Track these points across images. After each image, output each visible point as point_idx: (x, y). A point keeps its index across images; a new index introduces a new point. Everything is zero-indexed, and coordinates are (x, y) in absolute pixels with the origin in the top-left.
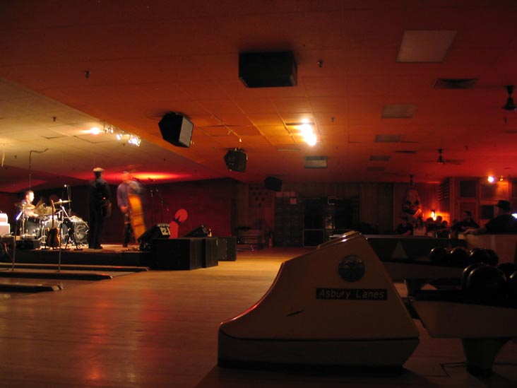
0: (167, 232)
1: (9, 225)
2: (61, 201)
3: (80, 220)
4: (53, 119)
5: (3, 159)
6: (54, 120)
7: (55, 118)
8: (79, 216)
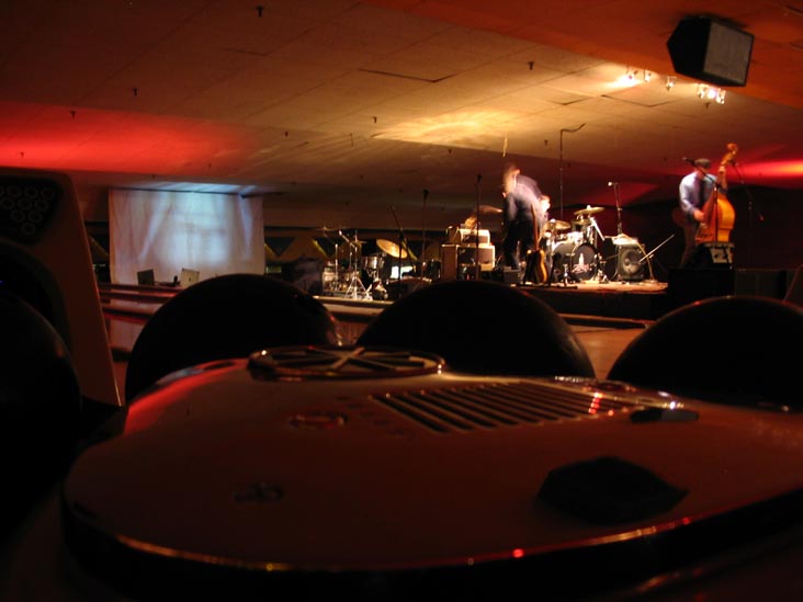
0: (726, 257)
1: (493, 248)
2: (589, 208)
3: (633, 242)
4: (528, 67)
5: (505, 146)
6: (531, 68)
7: (531, 64)
8: (630, 234)
